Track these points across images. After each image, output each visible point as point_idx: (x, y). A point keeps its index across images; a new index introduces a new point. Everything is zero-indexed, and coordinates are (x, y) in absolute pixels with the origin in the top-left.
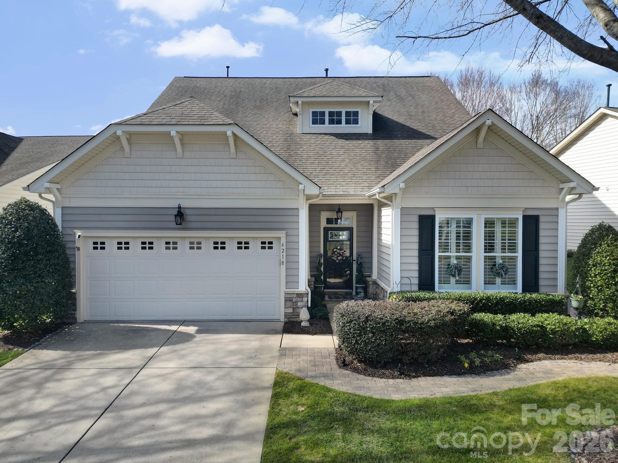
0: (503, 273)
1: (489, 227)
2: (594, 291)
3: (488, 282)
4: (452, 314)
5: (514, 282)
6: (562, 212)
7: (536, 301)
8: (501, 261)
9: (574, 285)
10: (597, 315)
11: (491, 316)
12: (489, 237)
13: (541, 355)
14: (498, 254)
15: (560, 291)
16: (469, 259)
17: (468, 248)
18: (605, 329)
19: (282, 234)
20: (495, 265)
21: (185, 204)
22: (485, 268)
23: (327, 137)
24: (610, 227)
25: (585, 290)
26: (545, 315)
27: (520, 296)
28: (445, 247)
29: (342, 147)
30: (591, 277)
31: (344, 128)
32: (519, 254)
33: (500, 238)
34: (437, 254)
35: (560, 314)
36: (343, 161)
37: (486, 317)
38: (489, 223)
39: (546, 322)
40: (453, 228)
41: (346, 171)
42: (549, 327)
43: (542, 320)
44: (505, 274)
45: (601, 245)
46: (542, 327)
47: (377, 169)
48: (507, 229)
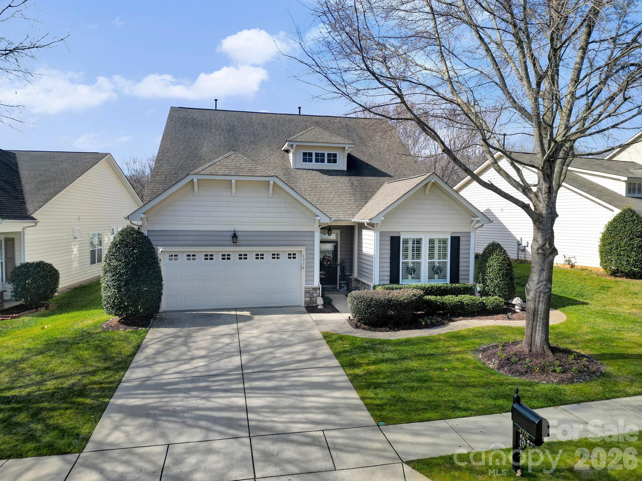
0: (439, 272)
1: (431, 244)
2: (489, 282)
3: (431, 277)
4: (415, 296)
5: (445, 277)
6: (472, 235)
7: (458, 288)
8: (438, 265)
9: (478, 278)
10: (490, 295)
11: (434, 297)
12: (431, 249)
13: (461, 318)
14: (436, 260)
15: (471, 282)
16: (419, 264)
17: (419, 256)
18: (494, 302)
19: (303, 249)
20: (434, 267)
21: (238, 228)
22: (429, 269)
23: (315, 172)
24: (498, 244)
25: (484, 281)
26: (463, 296)
27: (449, 285)
28: (406, 257)
29: (328, 182)
30: (487, 273)
31: (326, 166)
32: (448, 260)
33: (438, 250)
34: (401, 261)
35: (471, 295)
36: (331, 193)
37: (432, 298)
38: (431, 242)
39: (464, 300)
40: (410, 245)
41: (335, 202)
42: (465, 302)
43: (462, 298)
44: (441, 272)
45: (493, 255)
46: (461, 302)
47: (356, 201)
48: (442, 245)
